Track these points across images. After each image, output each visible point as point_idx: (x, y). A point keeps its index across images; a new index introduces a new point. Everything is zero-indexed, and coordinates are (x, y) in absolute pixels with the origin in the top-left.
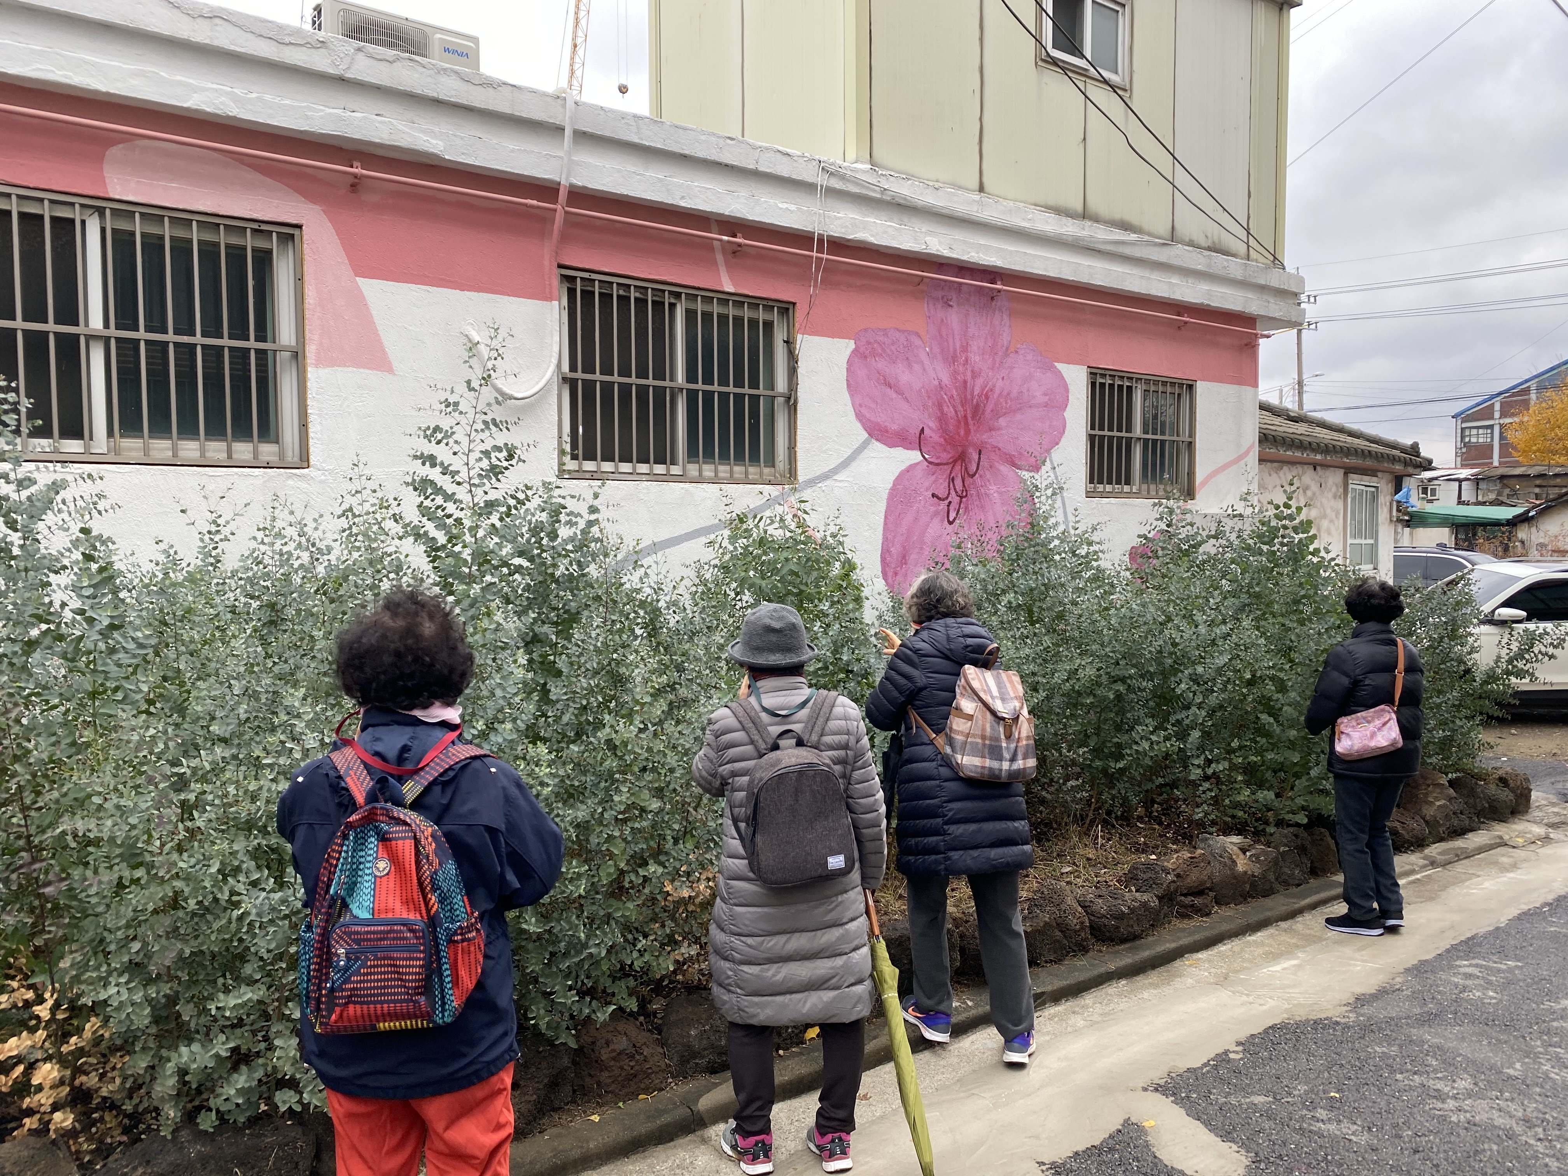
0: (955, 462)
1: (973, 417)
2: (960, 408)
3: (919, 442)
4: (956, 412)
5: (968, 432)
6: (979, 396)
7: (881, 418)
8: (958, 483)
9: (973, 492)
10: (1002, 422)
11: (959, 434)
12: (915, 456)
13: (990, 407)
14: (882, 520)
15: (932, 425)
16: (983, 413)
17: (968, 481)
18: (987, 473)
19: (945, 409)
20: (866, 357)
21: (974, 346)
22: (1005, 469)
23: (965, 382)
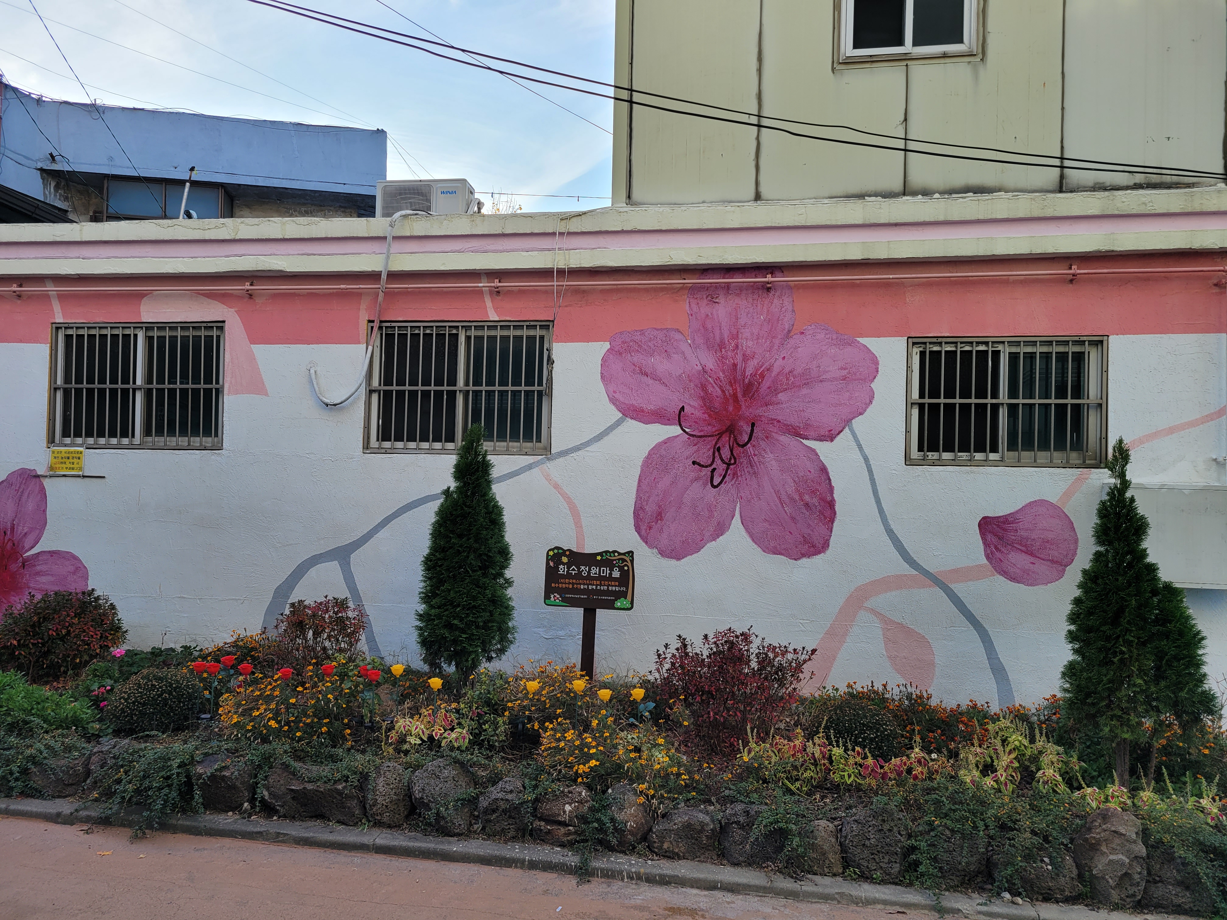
0: (720, 435)
1: (744, 395)
2: (728, 387)
3: (680, 418)
4: (723, 391)
5: (738, 407)
6: (753, 375)
7: (637, 401)
8: (726, 453)
9: (744, 460)
10: (782, 396)
11: (726, 410)
12: (675, 430)
13: (766, 383)
14: (636, 484)
15: (694, 404)
16: (756, 391)
17: (737, 451)
18: (762, 443)
19: (710, 390)
20: (621, 354)
21: (746, 333)
22: (785, 439)
23: (735, 365)
